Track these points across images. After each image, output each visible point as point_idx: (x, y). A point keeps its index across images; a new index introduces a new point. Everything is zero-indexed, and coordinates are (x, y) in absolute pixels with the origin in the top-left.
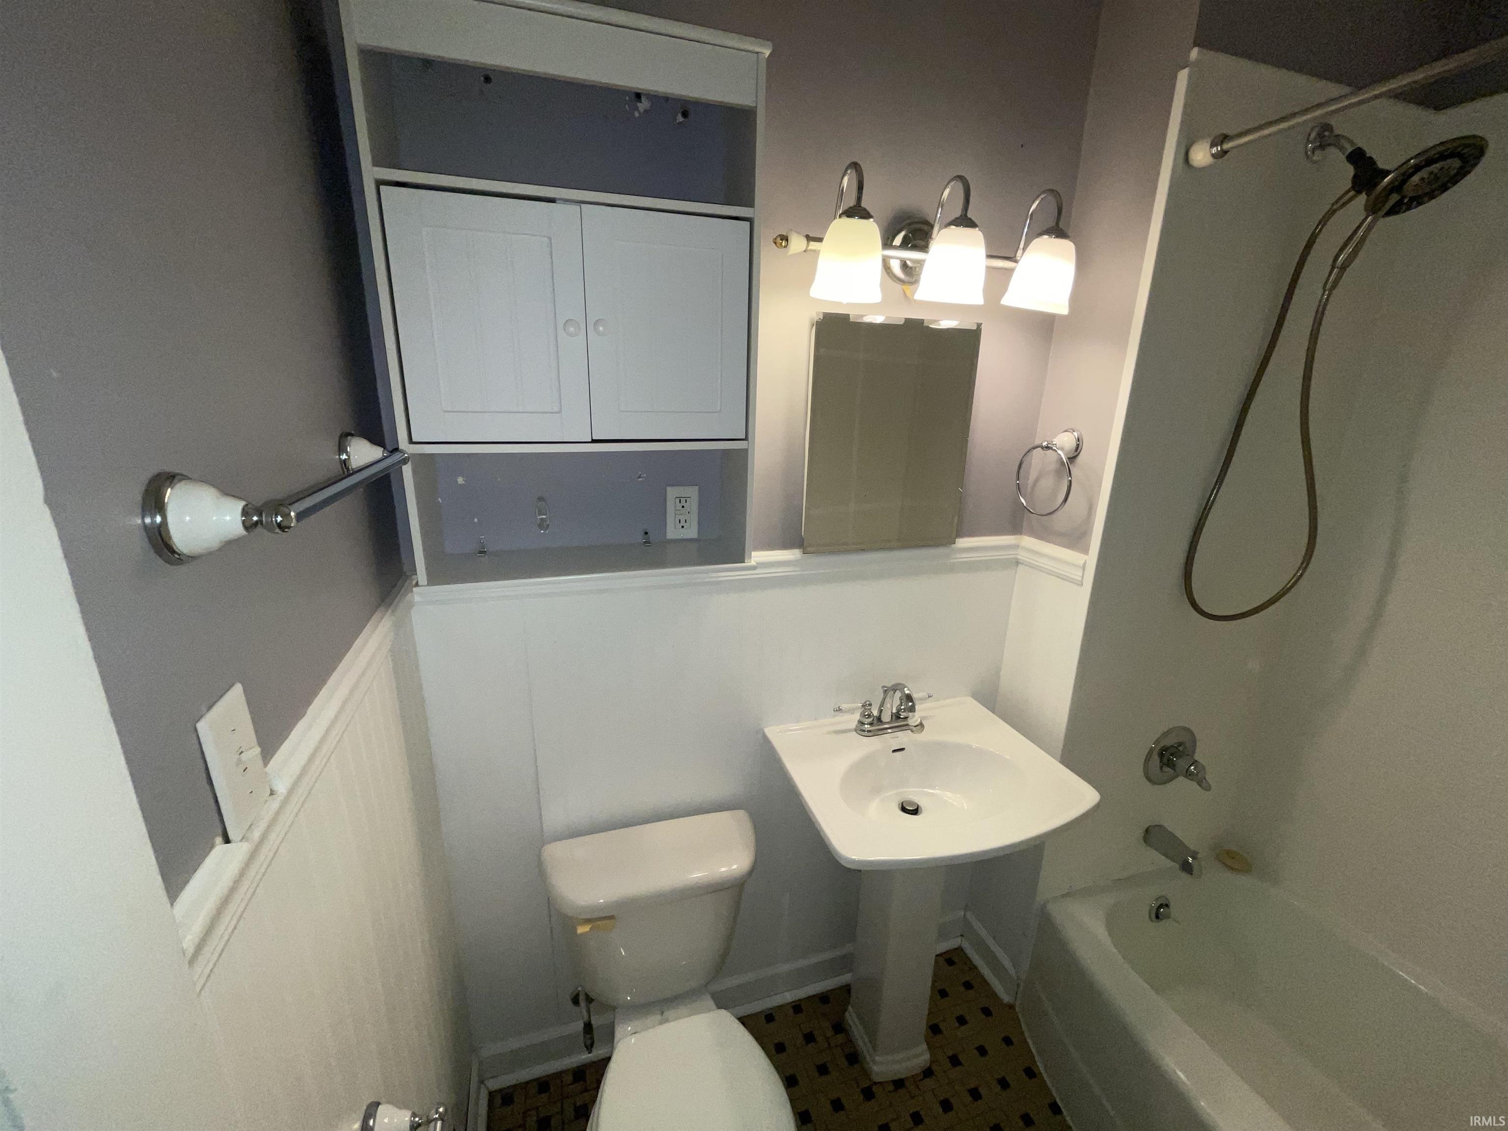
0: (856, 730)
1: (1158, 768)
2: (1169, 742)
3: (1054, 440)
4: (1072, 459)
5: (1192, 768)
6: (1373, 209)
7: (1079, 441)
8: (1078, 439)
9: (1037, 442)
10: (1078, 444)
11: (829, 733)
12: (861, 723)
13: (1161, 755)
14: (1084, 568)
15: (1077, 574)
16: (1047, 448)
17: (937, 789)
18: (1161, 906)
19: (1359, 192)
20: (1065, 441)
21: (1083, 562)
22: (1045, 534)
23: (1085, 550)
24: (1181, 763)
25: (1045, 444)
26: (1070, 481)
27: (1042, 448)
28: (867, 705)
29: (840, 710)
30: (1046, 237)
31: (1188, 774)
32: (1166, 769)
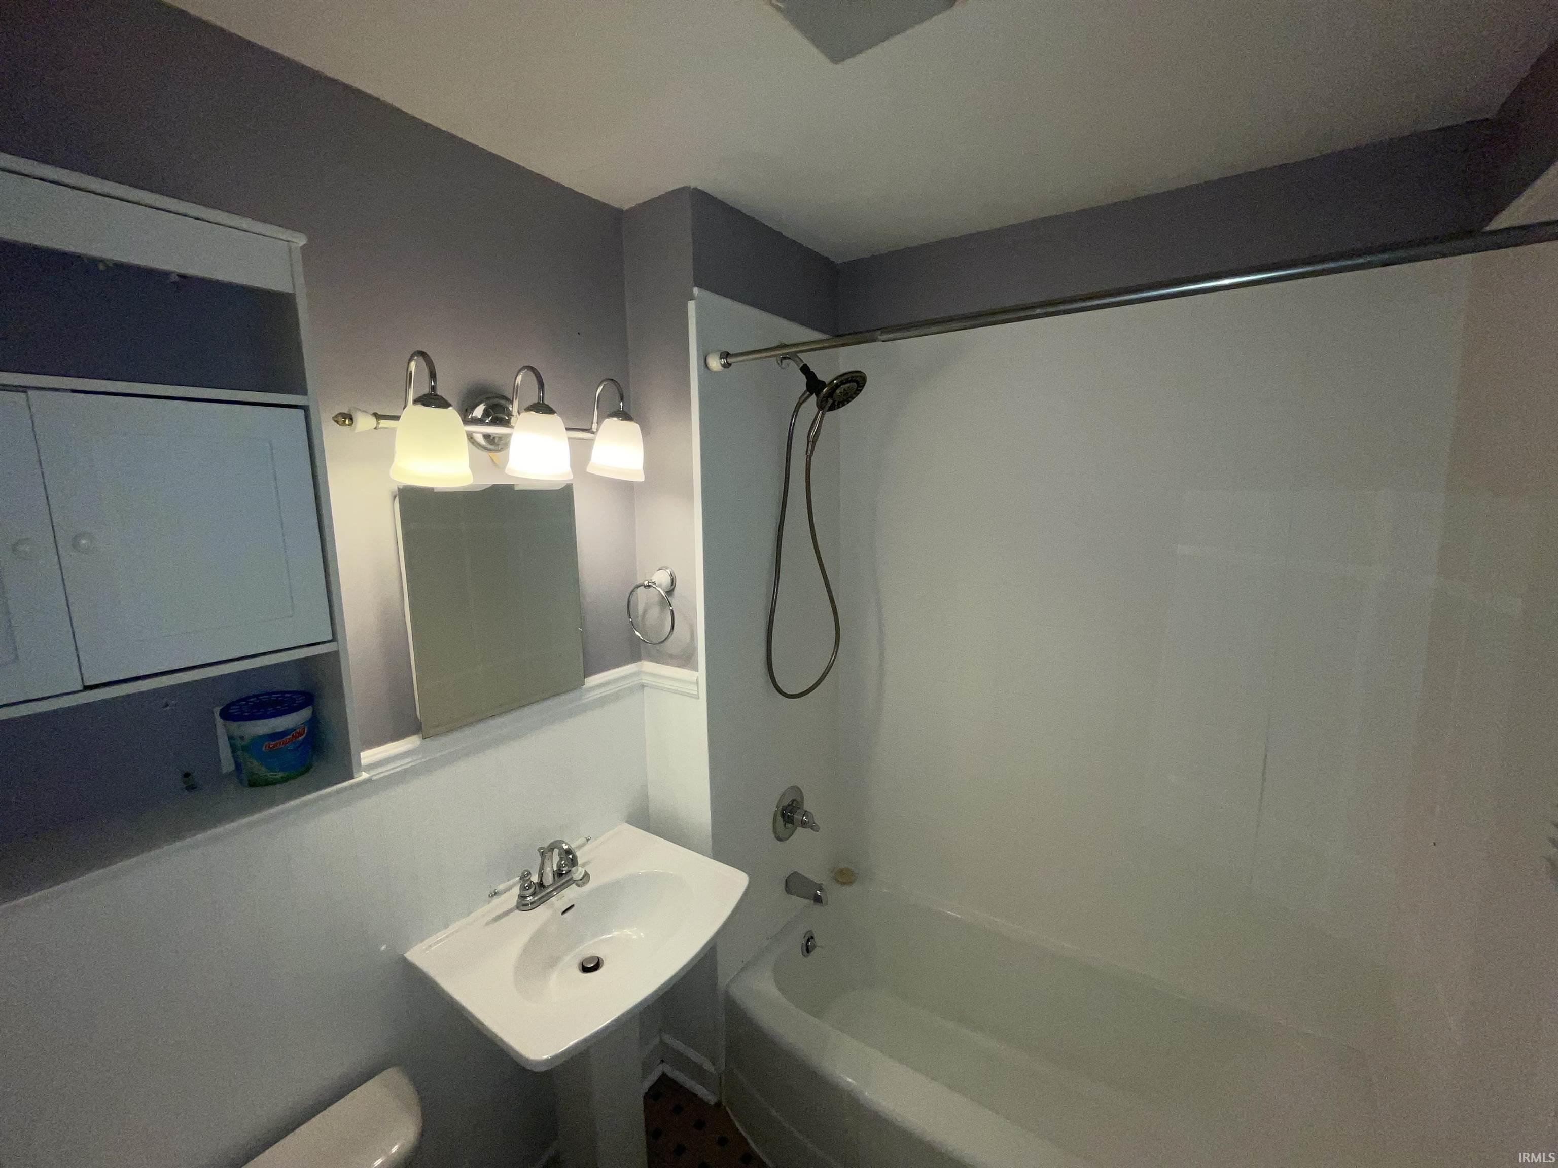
0: (518, 908)
1: (783, 826)
2: (786, 802)
3: (652, 578)
4: (670, 592)
5: (804, 818)
6: (821, 406)
7: (672, 576)
8: (671, 574)
9: (639, 582)
10: (673, 578)
11: (487, 924)
12: (522, 897)
13: (783, 815)
14: (697, 683)
15: (693, 689)
16: (649, 586)
17: (614, 932)
18: (808, 941)
19: (811, 394)
20: (661, 579)
21: (696, 679)
22: (660, 657)
23: (696, 669)
24: (797, 817)
25: (646, 583)
26: (672, 611)
27: (645, 586)
28: (525, 877)
29: (496, 893)
30: (615, 419)
31: (804, 824)
32: (789, 825)
